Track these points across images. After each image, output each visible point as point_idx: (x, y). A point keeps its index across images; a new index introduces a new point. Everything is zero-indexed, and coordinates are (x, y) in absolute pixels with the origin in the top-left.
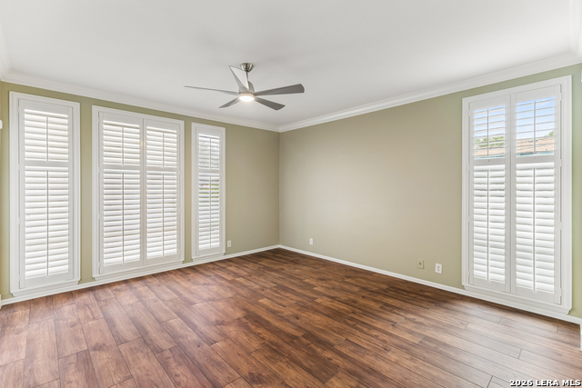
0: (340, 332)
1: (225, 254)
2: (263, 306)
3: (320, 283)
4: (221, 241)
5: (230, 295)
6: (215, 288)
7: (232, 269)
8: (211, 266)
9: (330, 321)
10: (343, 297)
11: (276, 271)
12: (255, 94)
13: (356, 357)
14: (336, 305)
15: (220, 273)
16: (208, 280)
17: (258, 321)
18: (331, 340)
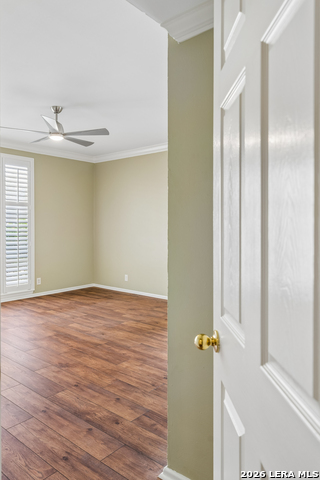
0: (137, 340)
1: (34, 292)
2: (73, 328)
3: (130, 312)
4: (30, 278)
5: (41, 322)
6: (26, 318)
7: (43, 304)
8: (20, 303)
9: (131, 335)
10: (148, 320)
11: (88, 305)
12: (64, 135)
13: (145, 352)
14: (140, 325)
15: (30, 308)
16: (18, 313)
17: (68, 337)
18: (129, 345)
